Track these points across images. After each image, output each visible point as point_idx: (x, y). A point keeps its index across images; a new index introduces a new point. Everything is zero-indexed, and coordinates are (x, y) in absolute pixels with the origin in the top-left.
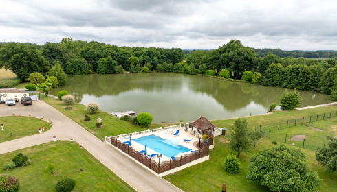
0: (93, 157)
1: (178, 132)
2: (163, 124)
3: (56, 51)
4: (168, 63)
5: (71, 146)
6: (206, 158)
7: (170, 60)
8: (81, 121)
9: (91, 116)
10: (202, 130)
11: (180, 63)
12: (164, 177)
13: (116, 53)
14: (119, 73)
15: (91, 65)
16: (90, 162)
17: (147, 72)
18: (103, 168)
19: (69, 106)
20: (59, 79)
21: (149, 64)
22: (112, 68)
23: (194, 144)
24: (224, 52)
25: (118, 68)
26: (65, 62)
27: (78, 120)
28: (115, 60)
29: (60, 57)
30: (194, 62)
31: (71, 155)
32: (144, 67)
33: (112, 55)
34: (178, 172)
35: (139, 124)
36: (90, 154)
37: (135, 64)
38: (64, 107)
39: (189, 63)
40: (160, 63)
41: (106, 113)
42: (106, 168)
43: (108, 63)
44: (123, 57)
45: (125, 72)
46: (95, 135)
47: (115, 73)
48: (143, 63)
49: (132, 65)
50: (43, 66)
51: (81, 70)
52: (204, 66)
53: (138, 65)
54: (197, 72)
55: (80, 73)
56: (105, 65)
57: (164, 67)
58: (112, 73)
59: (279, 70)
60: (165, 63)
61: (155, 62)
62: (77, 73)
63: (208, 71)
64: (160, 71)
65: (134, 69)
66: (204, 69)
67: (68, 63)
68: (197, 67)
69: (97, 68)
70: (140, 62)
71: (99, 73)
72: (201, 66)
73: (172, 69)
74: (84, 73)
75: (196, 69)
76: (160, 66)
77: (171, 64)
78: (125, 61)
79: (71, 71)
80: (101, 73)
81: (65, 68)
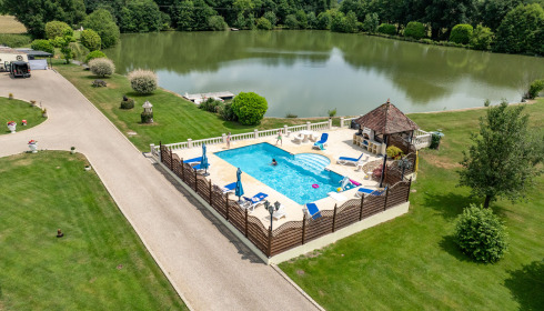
0: (107, 197)
1: (325, 137)
2: (290, 120)
4: (306, 12)
5: (67, 165)
6: (402, 209)
7: (310, 7)
8: (114, 110)
9: (136, 101)
10: (385, 136)
11: (328, 13)
12: (283, 266)
14: (218, 30)
15: (167, 16)
16: (95, 209)
17: (267, 29)
18: (121, 229)
19: (99, 80)
20: (102, 35)
21: (271, 14)
22: (204, 20)
23: (366, 168)
25: (215, 19)
26: (119, 9)
27: (108, 107)
28: (211, 5)
30: (356, 10)
31: (57, 188)
32: (263, 19)
34: (326, 252)
35: (237, 119)
36: (101, 188)
37: (246, 16)
38: (91, 82)
39: (345, 11)
40: (291, 13)
41: (173, 96)
42: (129, 230)
43: (197, 11)
45: (228, 29)
46: (132, 139)
47: (210, 29)
48: (260, 12)
49: (241, 16)
50: (73, 10)
51: (149, 24)
52: (376, 16)
53: (251, 15)
54: (360, 29)
55: (147, 29)
56: (191, 13)
57: (299, 19)
58: (205, 30)
59: (533, 18)
60: (301, 12)
61: (283, 11)
62: (141, 28)
63: (382, 25)
64: (290, 26)
65: (243, 23)
66: (374, 21)
67: (125, 9)
68: (361, 19)
69: (177, 20)
70: (255, 10)
71: (181, 30)
72: (368, 16)
73: (313, 24)
74: (154, 29)
75: (359, 24)
76: (292, 18)
77: (312, 13)
78: (229, 8)
79: (131, 25)
80: (184, 29)
81: (119, 19)
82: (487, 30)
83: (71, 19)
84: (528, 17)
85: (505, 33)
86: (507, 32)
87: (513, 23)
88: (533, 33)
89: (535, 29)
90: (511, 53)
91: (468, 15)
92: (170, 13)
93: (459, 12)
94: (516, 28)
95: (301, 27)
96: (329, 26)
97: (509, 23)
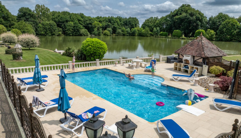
3: (29, 14)
4: (126, 29)
7: (127, 27)
11: (136, 29)
13: (82, 19)
14: (85, 35)
15: (61, 29)
17: (108, 35)
21: (110, 29)
22: (78, 30)
24: (177, 14)
25: (83, 31)
26: (37, 24)
28: (82, 24)
29: (32, 19)
30: (149, 26)
32: (106, 31)
33: (79, 20)
37: (98, 29)
39: (144, 27)
40: (119, 29)
43: (74, 26)
44: (88, 22)
45: (89, 35)
47: (81, 35)
48: (105, 28)
49: (96, 29)
50: (9, 21)
51: (51, 32)
52: (158, 28)
53: (100, 29)
54: (151, 35)
55: (50, 34)
56: (72, 28)
57: (123, 31)
58: (78, 35)
59: (234, 25)
60: (124, 28)
61: (115, 28)
62: (47, 34)
63: (161, 33)
64: (119, 34)
65: (97, 33)
66: (158, 31)
67: (40, 25)
68: (151, 31)
69: (66, 31)
70: (102, 27)
71: (67, 35)
72: (155, 29)
73: (129, 34)
74: (54, 34)
75: (150, 32)
76: (120, 31)
77: (129, 29)
78: (90, 26)
79: (42, 33)
80: (69, 35)
81: (36, 29)
82: (212, 32)
83: (8, 25)
84: (232, 24)
85: (222, 32)
86: (223, 31)
87: (225, 27)
88: (235, 32)
89: (236, 30)
90: (226, 41)
91: (201, 27)
92: (62, 28)
93: (197, 25)
94: (226, 30)
95: (124, 35)
96: (136, 34)
97: (223, 28)
